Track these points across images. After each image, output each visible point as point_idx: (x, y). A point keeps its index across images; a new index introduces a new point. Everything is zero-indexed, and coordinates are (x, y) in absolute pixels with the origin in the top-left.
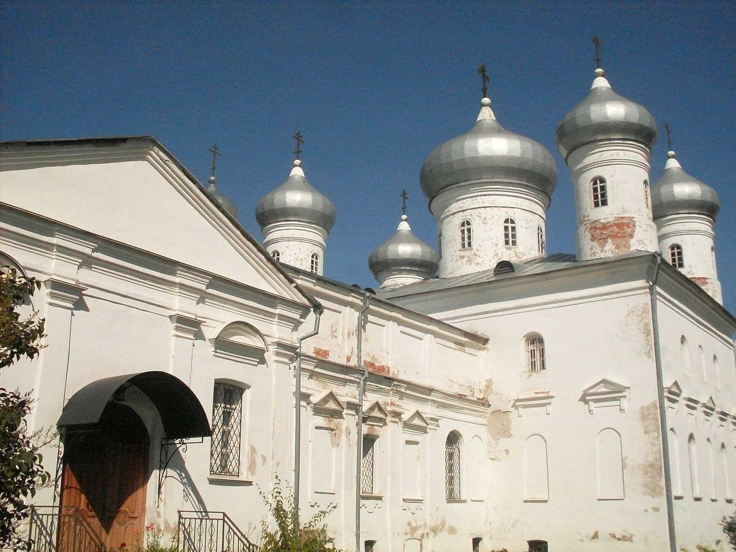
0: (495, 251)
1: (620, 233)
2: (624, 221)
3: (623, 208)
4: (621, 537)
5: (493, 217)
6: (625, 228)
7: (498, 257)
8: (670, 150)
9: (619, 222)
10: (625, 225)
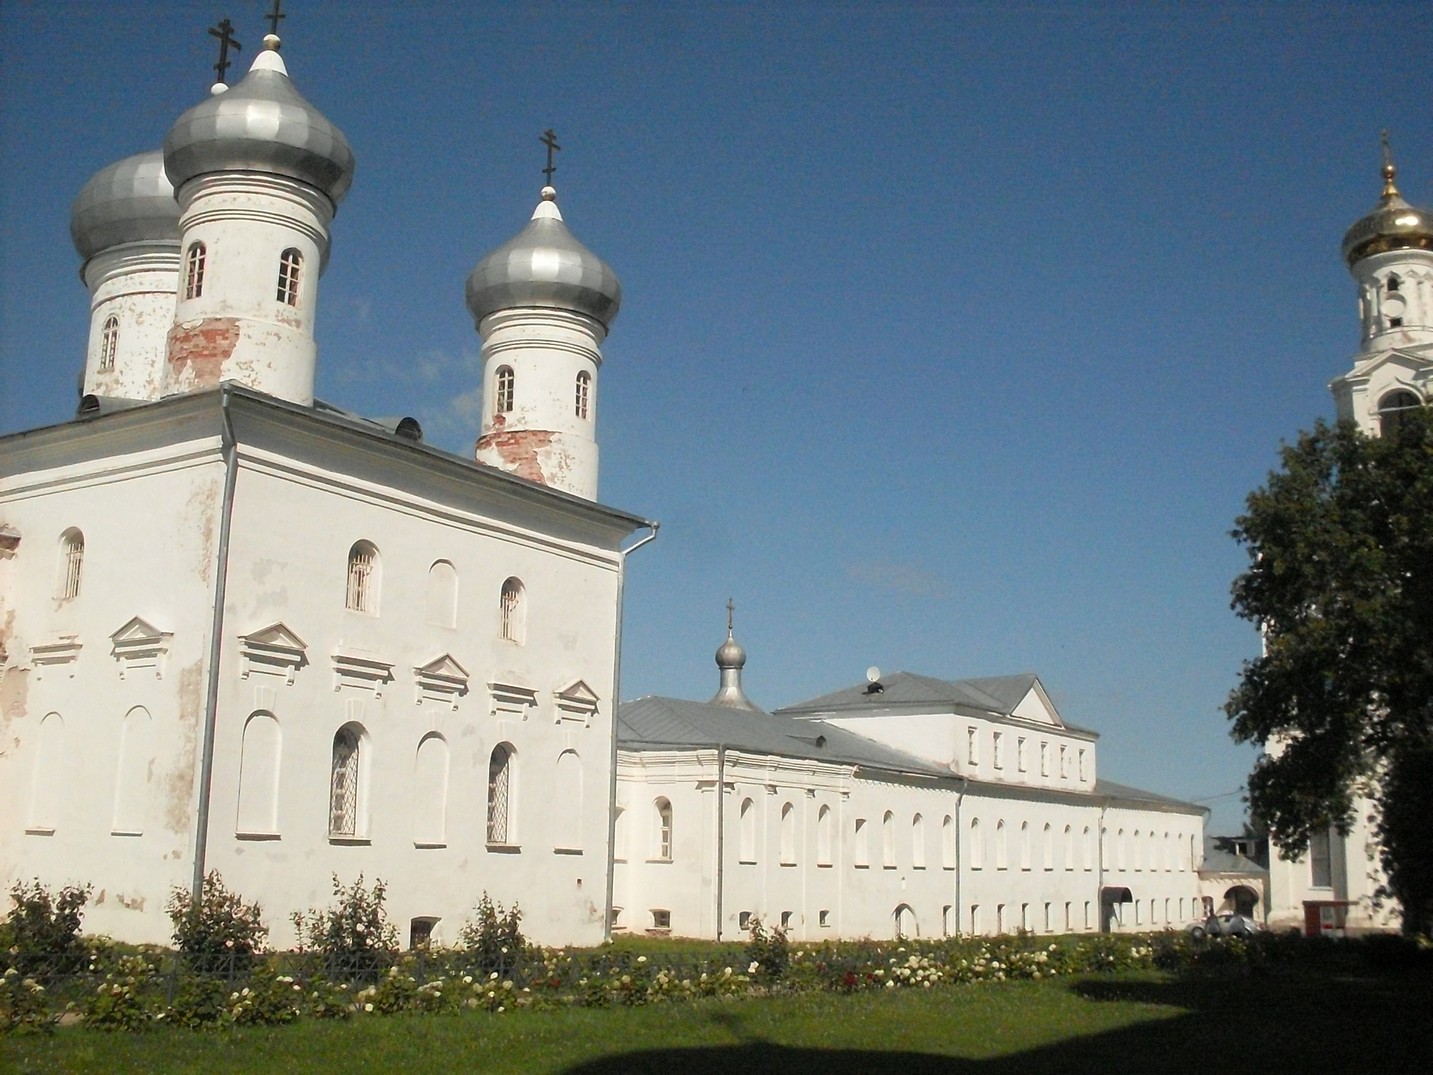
0: (150, 375)
1: (207, 348)
2: (220, 326)
3: (224, 302)
4: (130, 903)
5: (154, 311)
6: (219, 339)
7: (152, 386)
8: (548, 185)
9: (210, 327)
10: (219, 335)
